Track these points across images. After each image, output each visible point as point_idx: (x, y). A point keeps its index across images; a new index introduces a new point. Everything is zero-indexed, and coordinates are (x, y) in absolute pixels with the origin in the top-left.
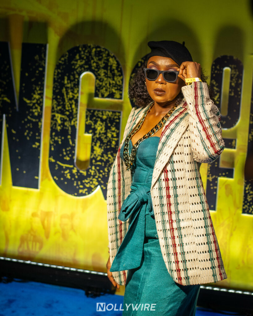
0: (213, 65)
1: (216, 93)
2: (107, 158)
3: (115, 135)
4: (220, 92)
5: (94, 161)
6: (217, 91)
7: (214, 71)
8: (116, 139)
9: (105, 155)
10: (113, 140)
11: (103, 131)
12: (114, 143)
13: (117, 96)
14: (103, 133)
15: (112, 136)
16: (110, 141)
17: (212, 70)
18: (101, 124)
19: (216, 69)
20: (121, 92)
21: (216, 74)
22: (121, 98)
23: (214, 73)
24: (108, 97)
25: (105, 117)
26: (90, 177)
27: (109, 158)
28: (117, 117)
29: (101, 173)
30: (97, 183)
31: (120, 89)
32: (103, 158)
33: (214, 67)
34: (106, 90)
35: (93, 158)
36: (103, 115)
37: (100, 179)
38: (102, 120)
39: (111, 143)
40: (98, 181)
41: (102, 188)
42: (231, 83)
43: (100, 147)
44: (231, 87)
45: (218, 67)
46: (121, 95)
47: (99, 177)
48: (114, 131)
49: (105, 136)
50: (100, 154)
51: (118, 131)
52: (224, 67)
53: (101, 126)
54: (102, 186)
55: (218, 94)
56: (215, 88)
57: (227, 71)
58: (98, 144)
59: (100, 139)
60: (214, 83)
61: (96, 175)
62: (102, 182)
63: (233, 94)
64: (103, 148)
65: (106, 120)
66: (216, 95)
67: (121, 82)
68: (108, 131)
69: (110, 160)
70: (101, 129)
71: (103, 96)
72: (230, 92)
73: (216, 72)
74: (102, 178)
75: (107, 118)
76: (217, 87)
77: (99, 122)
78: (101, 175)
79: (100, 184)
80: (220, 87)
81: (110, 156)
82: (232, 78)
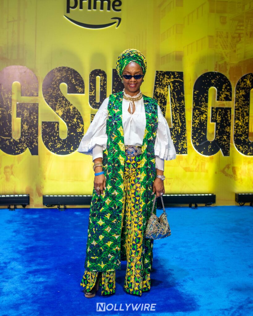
0: (90, 75)
1: (93, 90)
2: (31, 131)
3: (35, 117)
4: (95, 89)
5: (23, 133)
6: (93, 89)
7: (91, 78)
8: (36, 120)
9: (30, 130)
10: (34, 120)
11: (28, 115)
12: (35, 121)
13: (36, 94)
14: (28, 117)
15: (34, 118)
16: (33, 121)
17: (90, 78)
18: (27, 111)
19: (92, 77)
20: (37, 92)
21: (92, 79)
22: (37, 96)
23: (91, 79)
24: (29, 96)
25: (29, 107)
26: (22, 143)
27: (33, 130)
28: (36, 107)
29: (29, 140)
30: (26, 146)
31: (37, 90)
32: (29, 131)
33: (90, 76)
34: (28, 92)
35: (23, 132)
36: (27, 106)
37: (28, 143)
38: (27, 109)
39: (34, 122)
40: (27, 144)
41: (30, 149)
42: (101, 84)
43: (27, 125)
44: (101, 86)
45: (93, 76)
46: (38, 93)
47: (27, 142)
48: (34, 115)
49: (29, 118)
50: (27, 129)
51: (37, 115)
52: (96, 76)
53: (27, 112)
54: (30, 147)
55: (94, 90)
56: (92, 87)
57: (98, 78)
58: (25, 123)
59: (26, 120)
60: (92, 84)
61: (25, 141)
62: (29, 145)
63: (102, 90)
64: (29, 125)
65: (29, 109)
66: (93, 91)
67: (37, 86)
68: (31, 115)
69: (33, 132)
70: (27, 114)
71: (26, 95)
72: (101, 89)
73: (92, 78)
74: (29, 143)
75: (30, 108)
76: (93, 86)
77: (25, 111)
78: (28, 141)
79: (28, 146)
80: (95, 86)
81: (33, 129)
82: (101, 81)
